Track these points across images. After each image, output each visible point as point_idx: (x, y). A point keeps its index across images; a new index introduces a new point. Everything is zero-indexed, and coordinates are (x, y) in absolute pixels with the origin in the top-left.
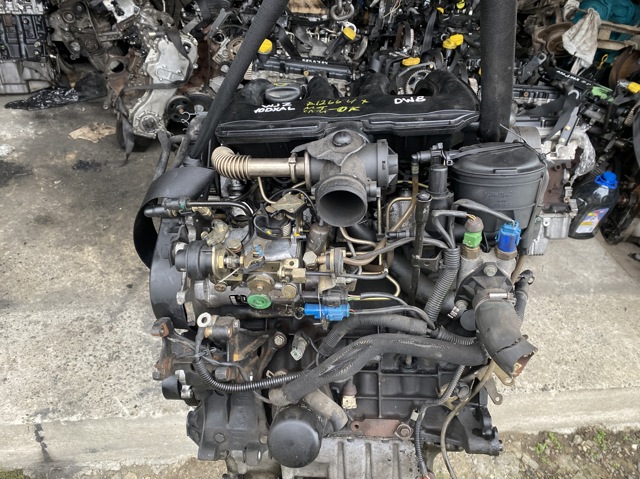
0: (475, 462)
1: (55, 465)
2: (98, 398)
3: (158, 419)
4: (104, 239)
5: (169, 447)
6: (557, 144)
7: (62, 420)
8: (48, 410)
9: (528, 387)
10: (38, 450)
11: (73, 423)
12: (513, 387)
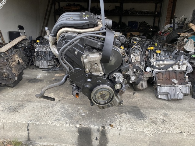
1: (30, 142)
6: (180, 65)
7: (34, 123)
8: (32, 121)
9: (175, 131)
10: (27, 134)
11: (36, 124)
12: (169, 131)
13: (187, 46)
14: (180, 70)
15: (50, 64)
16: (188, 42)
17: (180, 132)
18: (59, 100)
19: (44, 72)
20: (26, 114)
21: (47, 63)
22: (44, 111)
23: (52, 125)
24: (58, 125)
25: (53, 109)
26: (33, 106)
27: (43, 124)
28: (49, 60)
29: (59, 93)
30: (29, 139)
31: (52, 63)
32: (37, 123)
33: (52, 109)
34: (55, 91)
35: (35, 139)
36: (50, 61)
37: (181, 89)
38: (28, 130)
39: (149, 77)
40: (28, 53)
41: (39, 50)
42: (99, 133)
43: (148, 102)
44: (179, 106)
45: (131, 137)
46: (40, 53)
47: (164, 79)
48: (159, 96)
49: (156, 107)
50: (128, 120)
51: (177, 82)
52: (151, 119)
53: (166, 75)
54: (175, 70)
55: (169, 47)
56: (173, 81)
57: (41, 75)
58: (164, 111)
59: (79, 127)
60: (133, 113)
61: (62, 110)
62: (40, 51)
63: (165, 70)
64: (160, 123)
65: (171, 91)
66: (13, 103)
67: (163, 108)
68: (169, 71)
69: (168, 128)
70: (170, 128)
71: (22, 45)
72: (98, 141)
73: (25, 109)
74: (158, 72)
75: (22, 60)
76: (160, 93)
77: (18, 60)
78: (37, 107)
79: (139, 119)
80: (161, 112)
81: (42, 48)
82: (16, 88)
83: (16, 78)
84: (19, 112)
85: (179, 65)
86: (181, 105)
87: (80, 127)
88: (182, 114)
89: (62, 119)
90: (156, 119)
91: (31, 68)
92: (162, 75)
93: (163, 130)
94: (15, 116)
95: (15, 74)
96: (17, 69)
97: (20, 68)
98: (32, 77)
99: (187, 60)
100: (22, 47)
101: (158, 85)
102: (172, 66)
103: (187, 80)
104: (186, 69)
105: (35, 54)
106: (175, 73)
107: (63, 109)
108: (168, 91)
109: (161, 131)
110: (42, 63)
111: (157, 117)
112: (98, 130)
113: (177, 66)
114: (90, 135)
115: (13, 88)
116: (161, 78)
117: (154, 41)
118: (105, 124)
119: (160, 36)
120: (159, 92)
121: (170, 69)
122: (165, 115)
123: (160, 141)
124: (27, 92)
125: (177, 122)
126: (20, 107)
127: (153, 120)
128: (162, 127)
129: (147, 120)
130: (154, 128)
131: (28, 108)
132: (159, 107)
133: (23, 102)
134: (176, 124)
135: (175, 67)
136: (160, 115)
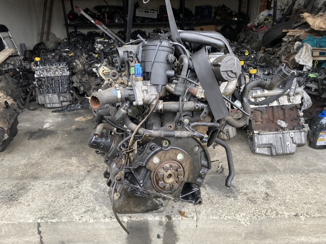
2: (66, 213)
3: (91, 223)
4: (81, 155)
6: (290, 96)
7: (49, 221)
8: (44, 217)
9: (286, 214)
11: (54, 223)
12: (277, 214)
13: (300, 55)
14: (290, 103)
15: (65, 99)
16: (301, 50)
17: (295, 216)
18: (88, 171)
19: (55, 114)
20: (33, 205)
21: (59, 98)
22: (64, 194)
23: (81, 221)
24: (92, 221)
25: (79, 190)
26: (44, 186)
27: (64, 221)
28: (62, 93)
29: (87, 155)
31: (68, 98)
32: (54, 221)
33: (77, 190)
34: (80, 153)
36: (64, 94)
37: (292, 138)
38: (40, 233)
40: (21, 80)
41: (42, 76)
42: (161, 227)
43: (239, 162)
44: (289, 164)
45: (215, 230)
46: (45, 81)
47: (264, 122)
48: (258, 150)
49: (252, 169)
50: (209, 199)
51: (286, 126)
52: (245, 194)
53: (267, 113)
54: (283, 105)
55: (268, 53)
56: (279, 124)
57: (51, 121)
58: (266, 176)
59: (127, 222)
60: (216, 186)
61: (96, 191)
62: (44, 78)
63: (266, 106)
64: (262, 200)
65: (277, 142)
66: (6, 184)
67: (265, 172)
68: (272, 107)
69: (275, 210)
70: (278, 208)
71: (8, 66)
72: (162, 240)
73: (30, 194)
74: (255, 110)
75: (11, 100)
76: (258, 145)
77: (5, 100)
78: (51, 187)
79: (227, 196)
80: (262, 179)
81: (46, 71)
82: (9, 153)
83: (6, 136)
84: (20, 201)
85: (288, 95)
86: (293, 162)
87: (129, 220)
88: (296, 180)
89: (97, 209)
90: (255, 193)
91: (31, 108)
92: (260, 115)
93: (267, 214)
94: (12, 209)
95: (2, 128)
96: (6, 120)
97: (10, 115)
98: (35, 127)
99: (303, 87)
100: (9, 69)
101: (255, 132)
102: (276, 98)
103: (302, 120)
104: (300, 102)
105: (34, 83)
106: (283, 109)
107: (96, 189)
108: (271, 142)
109: (264, 216)
110: (50, 99)
111: (256, 189)
112: (161, 223)
113: (285, 97)
114: (148, 231)
115: (2, 153)
116: (260, 119)
117: (243, 46)
118: (172, 212)
119: (251, 32)
120: (256, 145)
121: (275, 104)
122: (269, 184)
123: (262, 231)
124: (29, 158)
125: (288, 197)
126: (20, 192)
127: (249, 196)
128: (264, 207)
129: (239, 197)
130: (252, 212)
131: (34, 191)
132: (258, 169)
133: (25, 181)
134: (288, 200)
135: (282, 100)
136: (260, 185)
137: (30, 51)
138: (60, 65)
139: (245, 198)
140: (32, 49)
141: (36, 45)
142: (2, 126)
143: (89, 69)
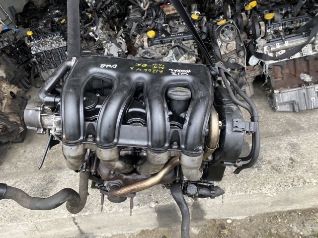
0: (291, 226)
1: (86, 235)
2: (96, 205)
3: (121, 212)
5: (131, 225)
6: (315, 45)
7: (82, 215)
10: (77, 228)
11: (87, 216)
12: (305, 182)
14: (315, 53)
23: (111, 212)
24: (121, 210)
26: (69, 177)
27: (95, 213)
30: (82, 233)
32: (87, 214)
35: (91, 231)
37: (317, 92)
38: (76, 224)
39: (256, 76)
44: (313, 120)
47: (285, 78)
48: (279, 108)
49: (274, 131)
51: (310, 80)
52: (269, 162)
53: (288, 67)
54: (307, 56)
56: (302, 78)
58: (289, 138)
59: (155, 207)
63: (286, 59)
64: (287, 168)
65: (300, 98)
66: (35, 178)
67: (287, 132)
68: (294, 59)
69: (302, 178)
70: (305, 176)
74: (274, 65)
77: (10, 90)
80: (285, 142)
82: (29, 142)
83: (21, 129)
85: (313, 43)
87: (156, 205)
90: (279, 159)
92: (280, 70)
97: (19, 105)
100: (5, 48)
101: (275, 91)
102: (299, 49)
105: (34, 60)
106: (307, 61)
108: (293, 99)
109: (291, 186)
111: (280, 155)
113: (309, 46)
115: (23, 143)
116: (280, 75)
120: (277, 103)
121: (298, 55)
122: (293, 147)
123: (288, 198)
125: (315, 160)
126: (49, 186)
127: (273, 164)
128: (291, 176)
129: (263, 166)
130: (277, 183)
131: (62, 183)
132: (280, 130)
133: (51, 173)
134: (315, 165)
135: (306, 50)
136: (283, 149)
137: (20, 14)
138: (54, 36)
139: (269, 167)
140: (22, 11)
141: (24, 7)
142: (15, 120)
143: (85, 35)
